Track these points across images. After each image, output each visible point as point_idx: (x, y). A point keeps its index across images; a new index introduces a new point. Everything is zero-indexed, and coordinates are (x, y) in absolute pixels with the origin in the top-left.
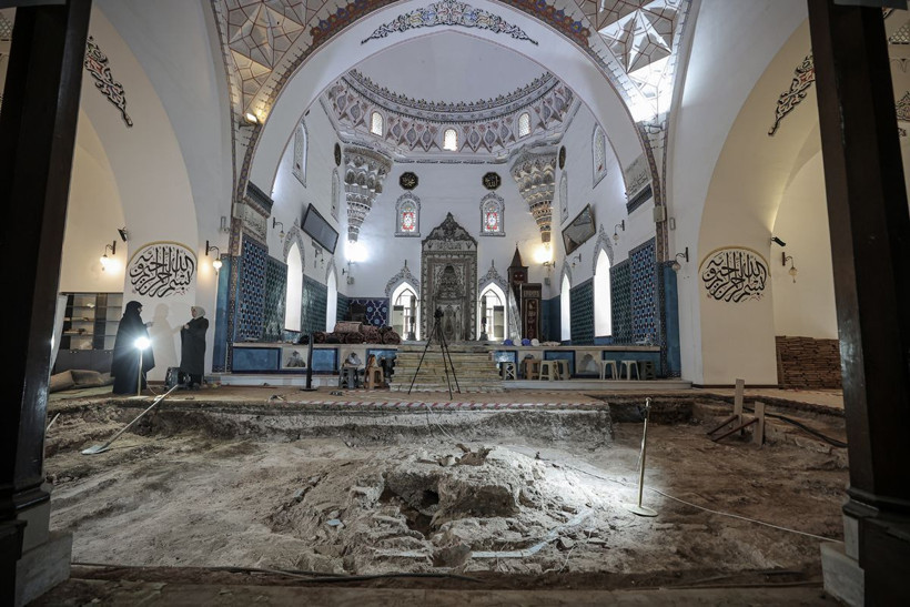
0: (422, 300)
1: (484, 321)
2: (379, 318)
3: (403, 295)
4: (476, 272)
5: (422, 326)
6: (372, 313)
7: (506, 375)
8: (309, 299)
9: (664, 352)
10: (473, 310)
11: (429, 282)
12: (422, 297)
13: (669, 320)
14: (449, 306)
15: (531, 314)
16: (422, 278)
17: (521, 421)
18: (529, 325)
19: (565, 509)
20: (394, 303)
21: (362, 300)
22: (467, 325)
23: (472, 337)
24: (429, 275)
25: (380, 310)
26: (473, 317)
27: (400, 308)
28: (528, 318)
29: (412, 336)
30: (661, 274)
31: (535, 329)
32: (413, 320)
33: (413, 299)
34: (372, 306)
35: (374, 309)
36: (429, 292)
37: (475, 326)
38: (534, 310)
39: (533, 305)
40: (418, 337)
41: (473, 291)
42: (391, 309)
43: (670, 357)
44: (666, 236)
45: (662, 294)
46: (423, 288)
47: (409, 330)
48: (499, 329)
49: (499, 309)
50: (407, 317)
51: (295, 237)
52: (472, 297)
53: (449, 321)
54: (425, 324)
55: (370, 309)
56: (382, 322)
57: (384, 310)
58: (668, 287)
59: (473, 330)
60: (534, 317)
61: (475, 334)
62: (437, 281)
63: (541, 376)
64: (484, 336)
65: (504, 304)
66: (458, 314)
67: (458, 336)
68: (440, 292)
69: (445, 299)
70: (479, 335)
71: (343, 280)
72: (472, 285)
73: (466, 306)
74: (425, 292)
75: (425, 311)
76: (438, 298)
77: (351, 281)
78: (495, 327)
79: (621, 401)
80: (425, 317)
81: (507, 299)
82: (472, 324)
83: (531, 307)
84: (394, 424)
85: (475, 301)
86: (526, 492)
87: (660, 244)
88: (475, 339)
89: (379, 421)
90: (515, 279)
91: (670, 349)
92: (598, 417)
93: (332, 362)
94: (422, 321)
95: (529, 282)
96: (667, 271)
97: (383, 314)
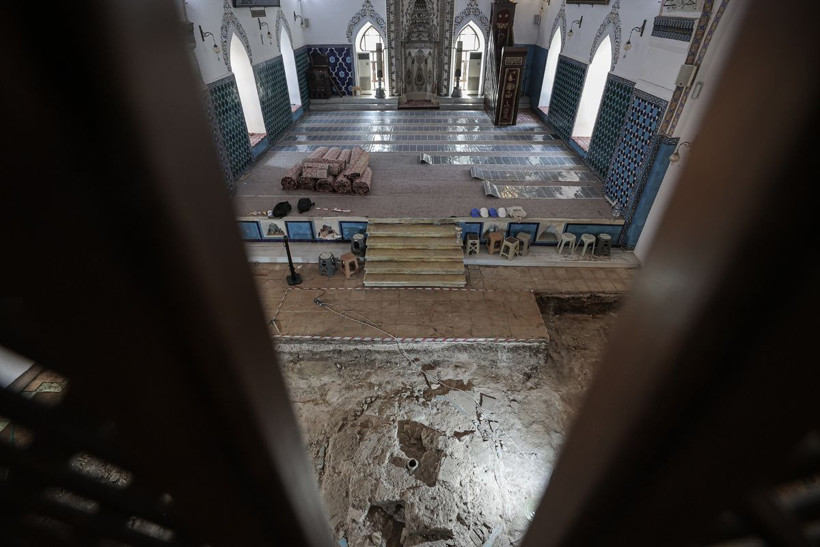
0: (390, 47)
1: (458, 73)
2: (344, 70)
3: (369, 40)
4: (452, 8)
5: (391, 80)
6: (335, 64)
7: (469, 250)
9: (625, 227)
10: (446, 58)
11: (397, 22)
12: (390, 44)
14: (420, 52)
15: (510, 87)
16: (388, 18)
18: (505, 99)
19: (485, 525)
20: (358, 50)
21: (323, 48)
22: (440, 77)
23: (444, 91)
24: (396, 14)
25: (344, 60)
26: (446, 67)
27: (364, 56)
28: (506, 91)
29: (380, 93)
30: (657, 149)
31: (511, 104)
32: (380, 74)
33: (379, 50)
34: (334, 55)
35: (337, 60)
36: (396, 37)
37: (448, 79)
38: (514, 82)
39: (514, 76)
40: (387, 95)
41: (448, 35)
42: (356, 58)
43: (631, 233)
44: (682, 105)
45: (649, 170)
46: (389, 31)
47: (377, 87)
48: (474, 81)
49: (476, 56)
50: (374, 63)
51: (232, 27)
52: (446, 43)
53: (420, 69)
54: (394, 76)
55: (332, 60)
56: (347, 74)
57: (348, 60)
58: (657, 166)
59: (445, 83)
60: (513, 91)
61: (448, 88)
62: (405, 21)
64: (457, 92)
65: (482, 50)
66: (430, 61)
67: (429, 88)
68: (410, 34)
69: (416, 42)
70: (451, 90)
71: (296, 26)
72: (447, 25)
73: (440, 54)
74: (392, 35)
75: (394, 60)
76: (408, 42)
77: (306, 23)
78: (470, 78)
80: (393, 69)
81: (487, 43)
82: (445, 76)
83: (511, 78)
84: (372, 349)
85: (449, 48)
86: (462, 513)
87: (671, 111)
88: (447, 95)
89: (359, 347)
90: (499, 20)
91: (633, 226)
92: (538, 347)
93: (309, 232)
94: (391, 73)
95: (516, 41)
96: (664, 148)
97: (347, 64)
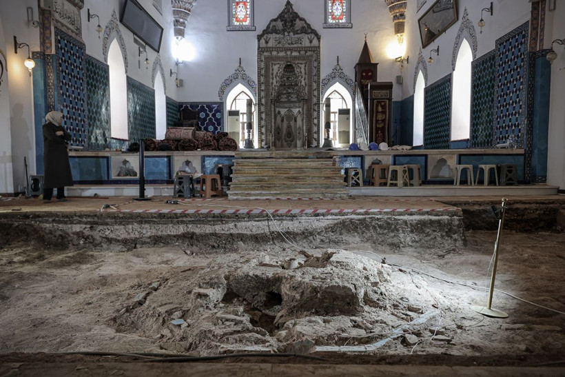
0: (260, 104)
1: (328, 126)
2: (213, 124)
3: (239, 98)
4: (319, 70)
5: (260, 133)
6: (205, 119)
7: (351, 182)
8: (136, 104)
9: (528, 156)
10: (315, 114)
11: (267, 83)
12: (260, 100)
13: (537, 119)
14: (290, 111)
15: (380, 117)
16: (259, 81)
17: (367, 227)
18: (377, 129)
19: (410, 309)
20: (228, 108)
21: (194, 105)
22: (309, 131)
23: (315, 143)
24: (266, 76)
25: (214, 115)
26: (316, 121)
27: (235, 113)
28: (377, 121)
29: (249, 143)
30: (532, 66)
31: (383, 132)
32: (250, 126)
33: (250, 103)
34: (205, 111)
35: (207, 115)
36: (267, 95)
37: (318, 132)
38: (383, 112)
39: (384, 107)
40: (256, 145)
41: (316, 93)
42: (226, 114)
43: (535, 161)
44: (543, 20)
45: (531, 89)
46: (260, 90)
47: (246, 137)
48: (344, 135)
49: (343, 112)
50: (243, 123)
51: (114, 33)
52: (315, 100)
53: (289, 127)
54: (263, 130)
55: (202, 115)
56: (216, 129)
57: (218, 115)
58: (539, 81)
59: (315, 136)
60: (383, 121)
61: (318, 140)
62: (275, 82)
63: (389, 182)
64: (328, 143)
65: (350, 107)
66: (299, 119)
67: (299, 143)
68: (279, 95)
69: (285, 102)
70: (322, 142)
71: (172, 82)
72: (315, 86)
73: (309, 110)
74: (263, 94)
75: (263, 116)
76: (276, 101)
77: (180, 84)
78: (340, 132)
79: (477, 207)
80: (263, 123)
81: (354, 101)
82: (315, 129)
83: (380, 109)
84: (234, 231)
85: (318, 104)
86: (370, 293)
87: (535, 29)
88: (318, 146)
89: (218, 228)
90: (363, 77)
91: (536, 151)
92: (450, 223)
93: (165, 170)
94: (260, 127)
95: (379, 80)
96: (539, 61)
97: (217, 120)
